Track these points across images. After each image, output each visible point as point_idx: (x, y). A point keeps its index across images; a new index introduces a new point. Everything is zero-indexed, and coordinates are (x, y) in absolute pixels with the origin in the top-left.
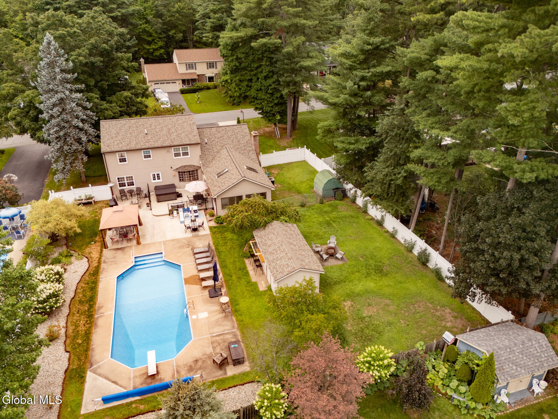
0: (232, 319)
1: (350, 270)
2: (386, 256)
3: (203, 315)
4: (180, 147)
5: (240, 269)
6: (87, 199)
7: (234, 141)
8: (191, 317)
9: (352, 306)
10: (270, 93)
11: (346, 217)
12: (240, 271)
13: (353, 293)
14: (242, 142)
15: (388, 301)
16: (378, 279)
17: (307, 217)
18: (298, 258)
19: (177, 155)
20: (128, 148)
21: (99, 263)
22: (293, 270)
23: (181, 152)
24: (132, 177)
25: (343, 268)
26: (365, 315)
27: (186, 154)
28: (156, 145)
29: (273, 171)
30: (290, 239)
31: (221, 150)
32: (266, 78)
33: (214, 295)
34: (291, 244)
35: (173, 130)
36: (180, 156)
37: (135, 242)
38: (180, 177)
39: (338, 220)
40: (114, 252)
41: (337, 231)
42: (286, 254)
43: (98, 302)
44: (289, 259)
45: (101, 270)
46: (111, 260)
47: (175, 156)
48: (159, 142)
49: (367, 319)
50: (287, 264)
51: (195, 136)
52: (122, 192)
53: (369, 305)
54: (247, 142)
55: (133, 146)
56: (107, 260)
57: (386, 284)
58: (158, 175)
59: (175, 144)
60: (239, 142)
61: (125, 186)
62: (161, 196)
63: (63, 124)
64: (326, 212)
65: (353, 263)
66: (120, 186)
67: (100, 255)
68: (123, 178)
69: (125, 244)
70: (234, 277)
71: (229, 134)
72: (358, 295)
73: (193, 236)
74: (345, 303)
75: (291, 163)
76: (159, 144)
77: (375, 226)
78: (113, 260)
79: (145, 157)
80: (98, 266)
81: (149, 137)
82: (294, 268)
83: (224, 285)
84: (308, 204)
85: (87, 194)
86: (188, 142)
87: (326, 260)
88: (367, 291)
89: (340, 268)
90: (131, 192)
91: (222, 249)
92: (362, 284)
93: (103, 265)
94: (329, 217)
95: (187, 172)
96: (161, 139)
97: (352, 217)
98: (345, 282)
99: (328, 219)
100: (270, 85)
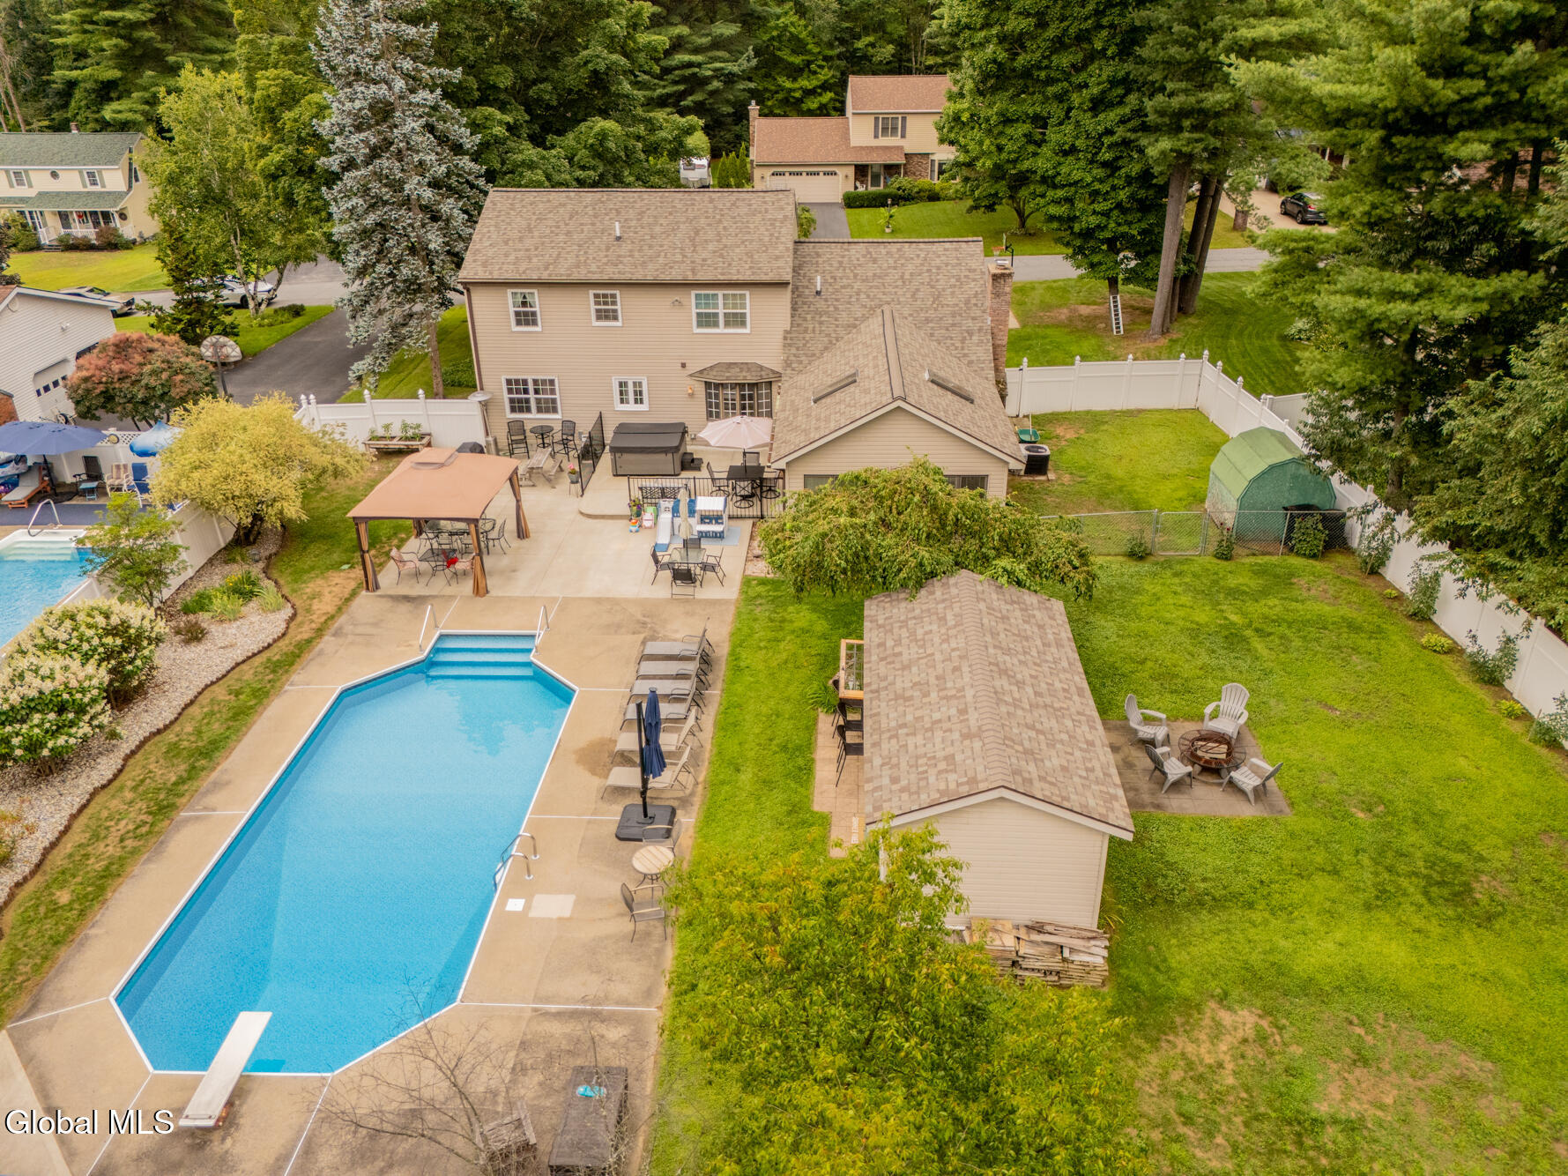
0: (660, 952)
1: (1288, 856)
2: (1500, 825)
3: (554, 906)
4: (720, 293)
5: (784, 748)
6: (407, 439)
7: (920, 295)
8: (503, 903)
9: (1262, 1039)
10: (1105, 164)
11: (1322, 624)
12: (782, 756)
13: (1281, 970)
14: (950, 301)
15: (1476, 1066)
16: (1434, 929)
17: (1144, 598)
18: (1008, 741)
19: (707, 320)
20: (545, 276)
21: (320, 632)
22: (964, 790)
23: (721, 311)
24: (552, 382)
25: (1254, 840)
26: (1322, 1109)
27: (737, 320)
28: (639, 275)
29: (1060, 431)
30: (1008, 652)
31: (865, 318)
32: (1098, 105)
33: (635, 832)
34: (1004, 672)
35: (711, 234)
36: (716, 325)
37: (467, 586)
38: (709, 405)
39: (1283, 629)
40: (387, 604)
41: (1267, 673)
42: (963, 712)
43: (225, 765)
44: (967, 736)
45: (307, 657)
46: (360, 630)
47: (700, 325)
48: (650, 266)
49: (1330, 1134)
50: (950, 759)
51: (777, 258)
52: (516, 430)
53: (1361, 1059)
54: (967, 302)
55: (561, 272)
56: (348, 628)
57: (1481, 965)
58: (637, 384)
59: (702, 276)
60: (937, 298)
61: (528, 410)
62: (626, 456)
63: (376, 188)
64: (1234, 593)
65: (1317, 825)
66: (513, 410)
67: (340, 610)
68: (525, 382)
69: (439, 585)
70: (746, 777)
71: (910, 268)
72: (1307, 987)
73: (674, 599)
74: (1226, 1017)
75: (1140, 411)
76: (649, 274)
77: (1464, 681)
78: (369, 630)
79: (602, 315)
80: (309, 641)
81: (625, 248)
82: (973, 781)
83: (697, 800)
84: (1162, 555)
85: (410, 421)
86: (747, 276)
87: (1177, 785)
88: (1360, 982)
89: (1241, 836)
90: (543, 433)
91: (752, 658)
92: (1339, 936)
93: (327, 642)
94: (1244, 614)
95: (733, 386)
96: (661, 260)
97: (1353, 627)
98: (1251, 905)
99: (1234, 618)
100: (1109, 132)
